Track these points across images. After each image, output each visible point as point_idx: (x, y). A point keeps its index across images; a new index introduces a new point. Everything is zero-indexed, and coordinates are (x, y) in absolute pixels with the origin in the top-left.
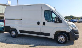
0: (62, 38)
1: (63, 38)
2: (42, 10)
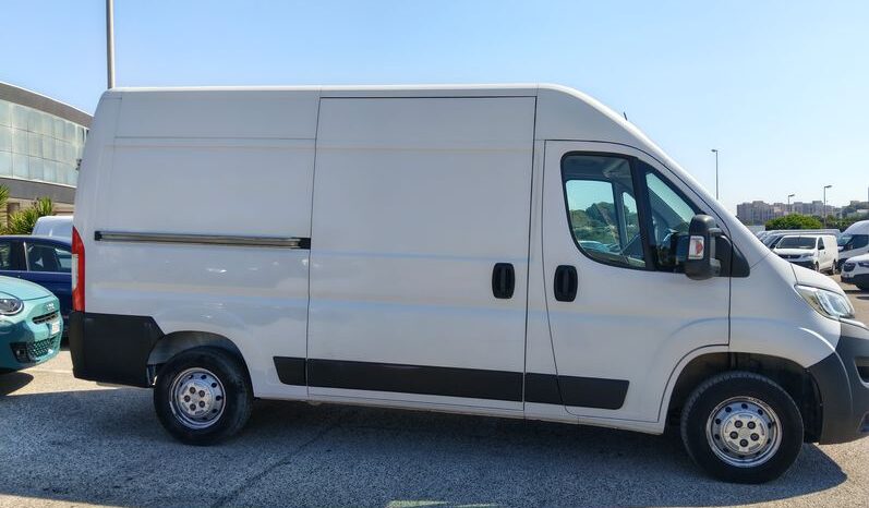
0: (752, 425)
1: (757, 420)
2: (539, 146)
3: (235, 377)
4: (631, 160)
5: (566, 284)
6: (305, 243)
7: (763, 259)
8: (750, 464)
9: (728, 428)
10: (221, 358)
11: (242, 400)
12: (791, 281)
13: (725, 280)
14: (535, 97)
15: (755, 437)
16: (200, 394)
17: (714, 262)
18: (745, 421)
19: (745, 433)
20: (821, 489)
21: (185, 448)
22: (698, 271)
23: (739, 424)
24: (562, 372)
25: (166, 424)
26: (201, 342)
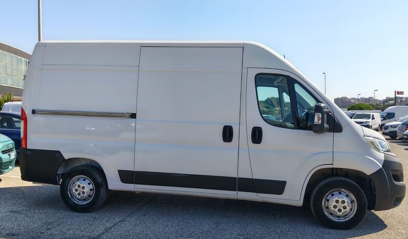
0: (343, 202)
1: (346, 199)
2: (245, 70)
3: (100, 180)
4: (288, 77)
5: (257, 135)
6: (133, 116)
7: (349, 124)
8: (342, 220)
9: (332, 203)
10: (93, 171)
11: (103, 191)
12: (362, 134)
13: (331, 134)
14: (243, 47)
15: (345, 208)
16: (82, 188)
17: (326, 126)
18: (340, 200)
19: (340, 206)
20: (375, 231)
21: (76, 214)
22: (318, 129)
23: (337, 202)
24: (255, 177)
25: (66, 202)
26: (83, 163)
